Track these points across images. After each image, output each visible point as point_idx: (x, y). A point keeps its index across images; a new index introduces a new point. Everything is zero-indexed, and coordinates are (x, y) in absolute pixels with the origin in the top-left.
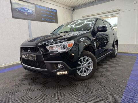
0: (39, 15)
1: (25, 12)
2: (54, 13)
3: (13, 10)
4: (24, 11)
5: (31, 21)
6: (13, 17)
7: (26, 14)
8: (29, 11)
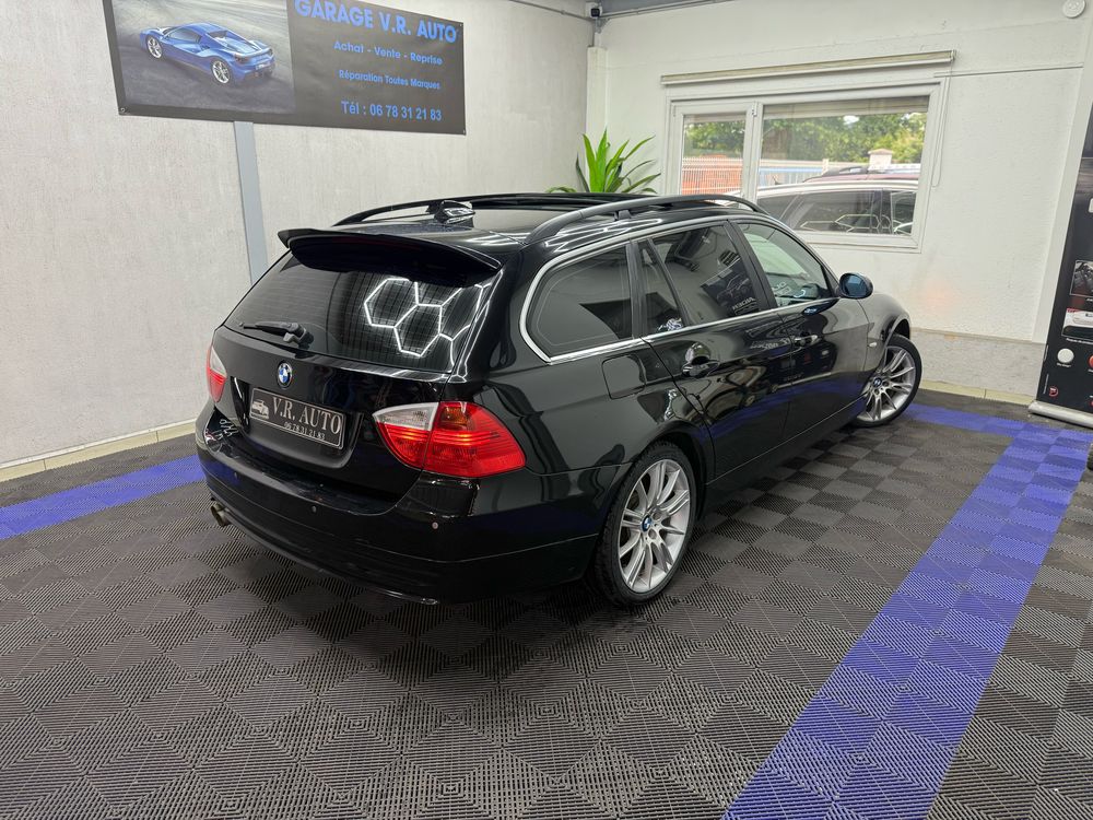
0: (316, 74)
1: (213, 59)
2: (436, 55)
3: (125, 51)
4: (205, 53)
5: (260, 129)
6: (128, 107)
7: (220, 75)
8: (244, 51)
